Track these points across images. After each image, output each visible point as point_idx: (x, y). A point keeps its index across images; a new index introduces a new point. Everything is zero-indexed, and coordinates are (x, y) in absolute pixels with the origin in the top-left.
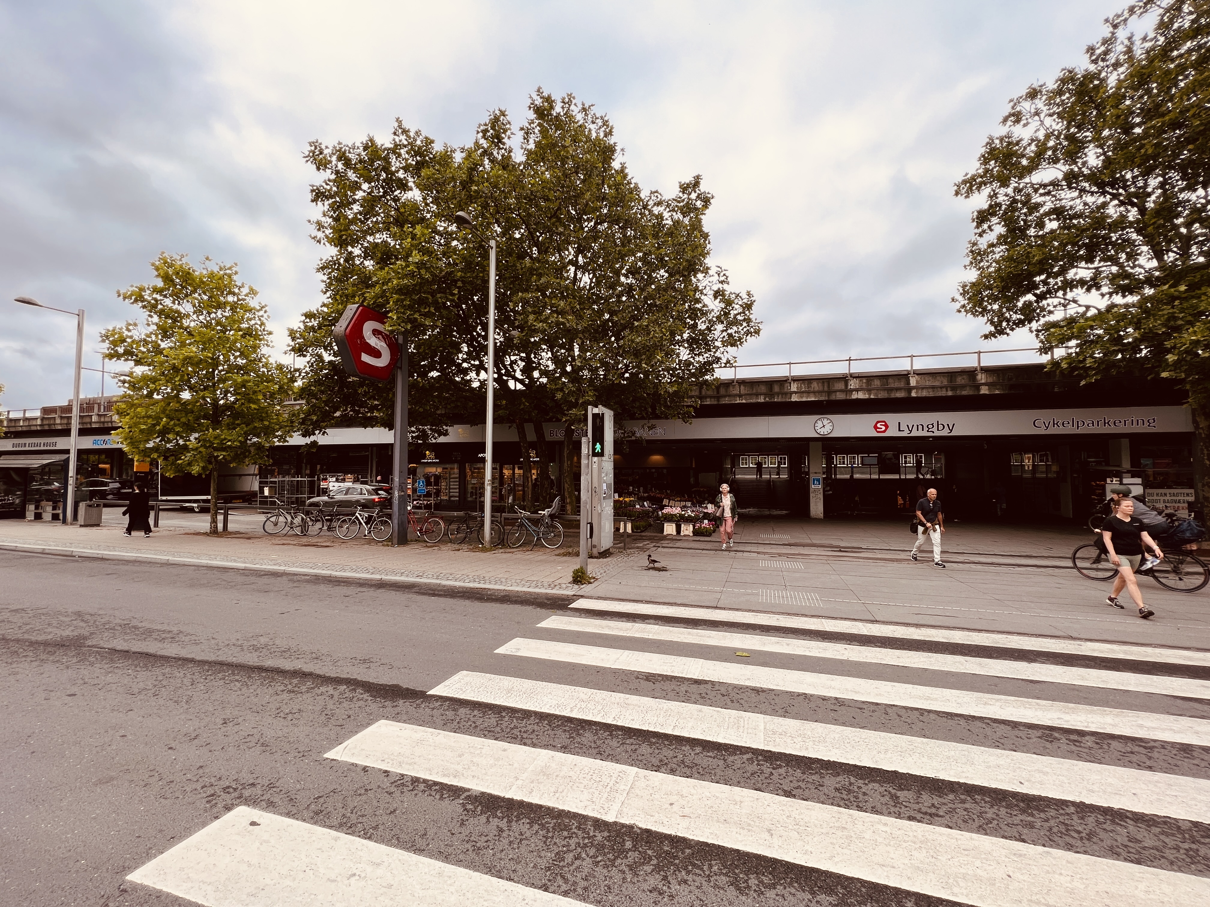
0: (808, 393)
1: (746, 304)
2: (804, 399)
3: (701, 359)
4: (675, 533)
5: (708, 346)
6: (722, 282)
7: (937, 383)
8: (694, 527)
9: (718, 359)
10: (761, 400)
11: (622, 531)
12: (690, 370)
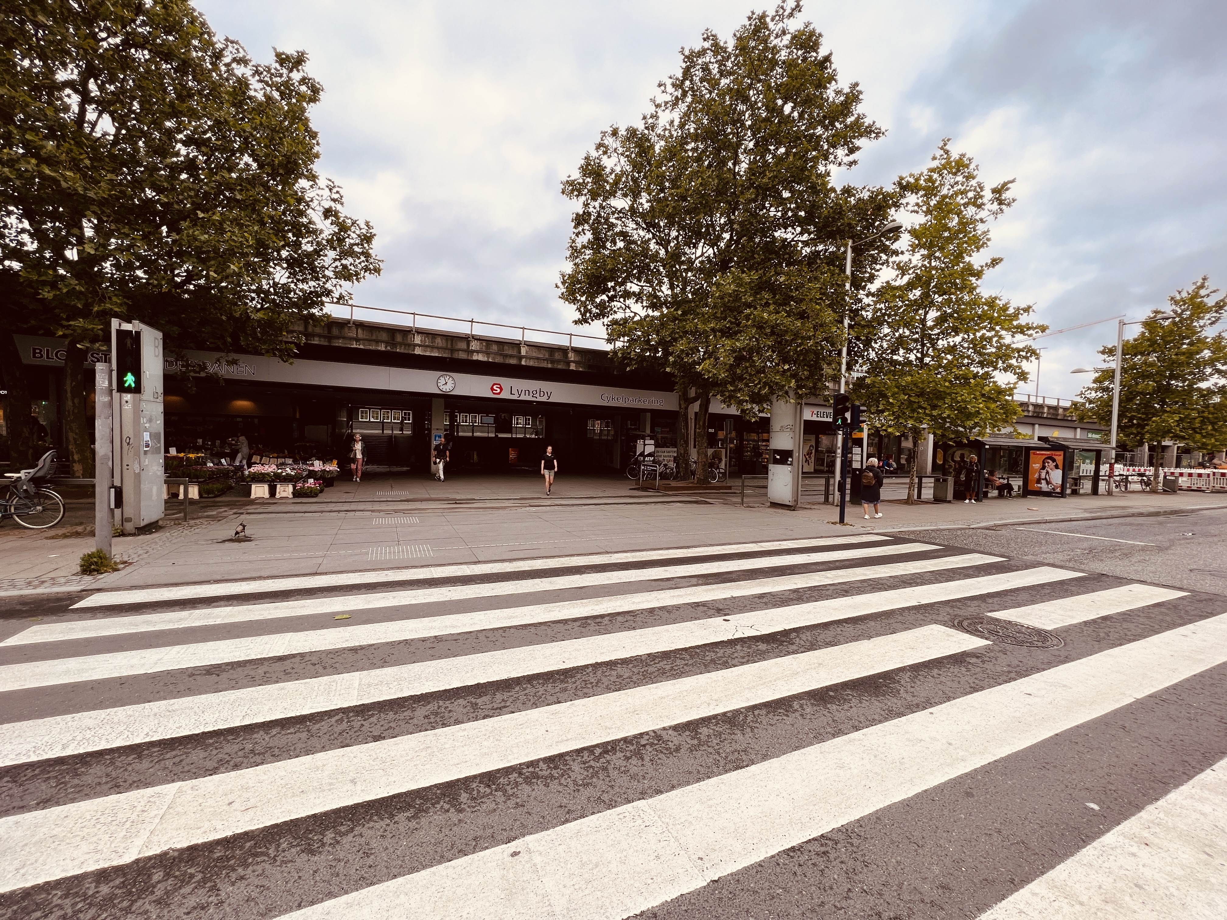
0: (433, 347)
1: (364, 235)
2: (428, 354)
3: (305, 287)
4: (267, 495)
5: (315, 273)
6: (334, 200)
7: (541, 356)
8: (294, 487)
9: (328, 293)
10: (382, 348)
11: (181, 496)
12: (290, 299)
